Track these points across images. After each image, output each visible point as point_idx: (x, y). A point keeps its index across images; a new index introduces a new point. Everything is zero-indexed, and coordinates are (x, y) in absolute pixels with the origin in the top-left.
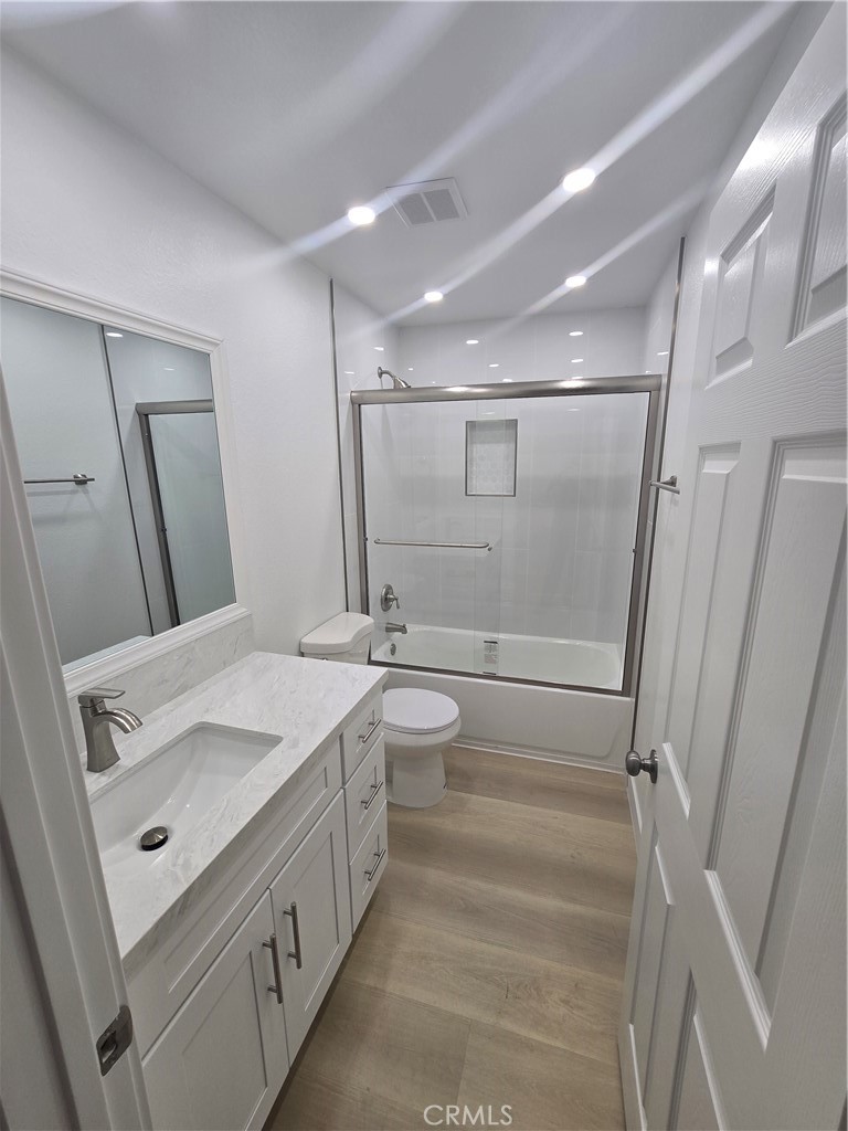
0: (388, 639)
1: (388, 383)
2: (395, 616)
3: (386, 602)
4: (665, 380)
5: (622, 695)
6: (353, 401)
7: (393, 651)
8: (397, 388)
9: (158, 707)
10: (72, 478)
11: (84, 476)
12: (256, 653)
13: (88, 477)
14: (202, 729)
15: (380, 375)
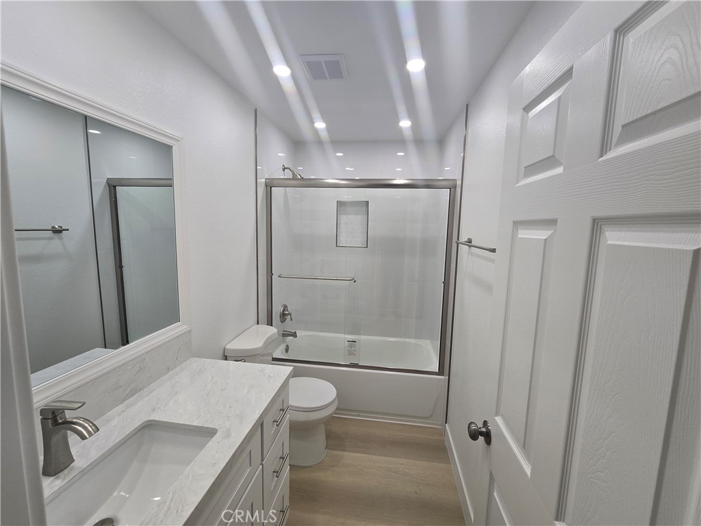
0: (284, 342)
1: (288, 175)
2: (289, 326)
3: (283, 316)
4: (459, 183)
5: (439, 375)
6: (266, 186)
7: (287, 350)
8: (294, 178)
9: (111, 409)
10: (50, 228)
11: (61, 227)
12: (193, 359)
13: (64, 228)
14: (150, 426)
15: (284, 170)
